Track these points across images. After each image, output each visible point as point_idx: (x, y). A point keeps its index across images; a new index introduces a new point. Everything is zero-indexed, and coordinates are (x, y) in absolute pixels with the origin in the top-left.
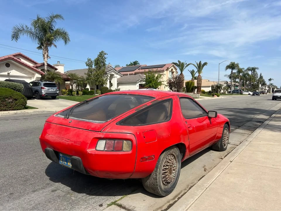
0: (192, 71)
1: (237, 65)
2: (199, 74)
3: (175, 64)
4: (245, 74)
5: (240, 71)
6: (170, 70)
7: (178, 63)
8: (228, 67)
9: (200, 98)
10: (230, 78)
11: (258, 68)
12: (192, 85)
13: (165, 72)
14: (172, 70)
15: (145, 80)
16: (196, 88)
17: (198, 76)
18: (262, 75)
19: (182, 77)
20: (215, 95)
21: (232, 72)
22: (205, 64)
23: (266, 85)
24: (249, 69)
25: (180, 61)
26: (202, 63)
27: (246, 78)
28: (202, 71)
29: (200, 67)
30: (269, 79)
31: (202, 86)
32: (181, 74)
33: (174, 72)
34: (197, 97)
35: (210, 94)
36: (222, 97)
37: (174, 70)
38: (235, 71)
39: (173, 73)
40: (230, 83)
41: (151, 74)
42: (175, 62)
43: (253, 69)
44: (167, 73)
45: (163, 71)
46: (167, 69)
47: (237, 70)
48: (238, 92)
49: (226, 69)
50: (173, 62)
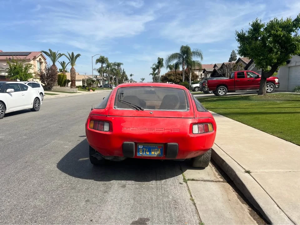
0: (62, 62)
1: (107, 60)
2: (72, 66)
3: (45, 53)
4: (113, 69)
5: (108, 66)
6: (38, 59)
7: (49, 52)
8: (98, 61)
9: (78, 92)
10: (99, 72)
11: (122, 64)
12: (64, 79)
13: (32, 62)
14: (40, 59)
15: (7, 70)
16: (69, 81)
17: (71, 68)
18: (124, 71)
19: (55, 69)
20: (91, 89)
21: (102, 66)
22: (78, 55)
23: (128, 80)
24: (115, 64)
25: (51, 50)
26: (75, 54)
27: (114, 73)
28: (75, 63)
29: (73, 59)
30: (131, 74)
31: (76, 79)
32: (54, 65)
33: (43, 62)
34: (75, 91)
35: (83, 88)
36: (97, 91)
37: (43, 60)
38: (104, 65)
39: (41, 63)
40: (99, 78)
41: (17, 63)
42: (45, 51)
43: (119, 65)
44: (34, 62)
45: (29, 60)
46: (34, 58)
47: (106, 64)
48: (109, 87)
49: (97, 63)
50: (43, 50)
